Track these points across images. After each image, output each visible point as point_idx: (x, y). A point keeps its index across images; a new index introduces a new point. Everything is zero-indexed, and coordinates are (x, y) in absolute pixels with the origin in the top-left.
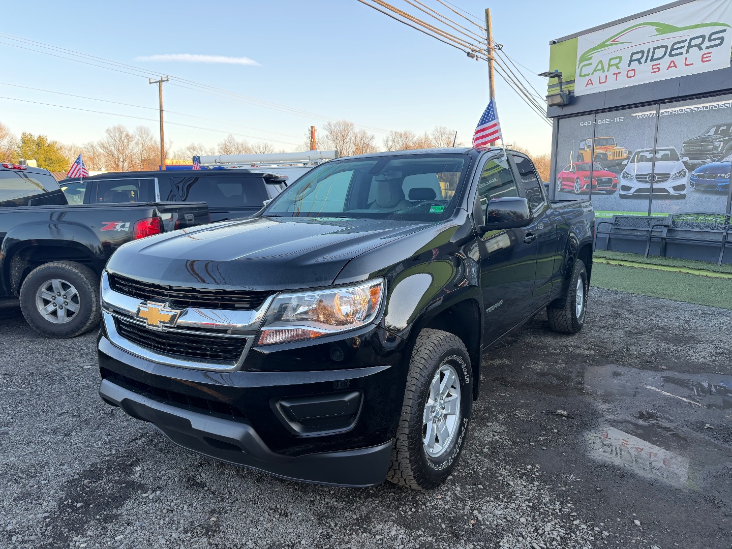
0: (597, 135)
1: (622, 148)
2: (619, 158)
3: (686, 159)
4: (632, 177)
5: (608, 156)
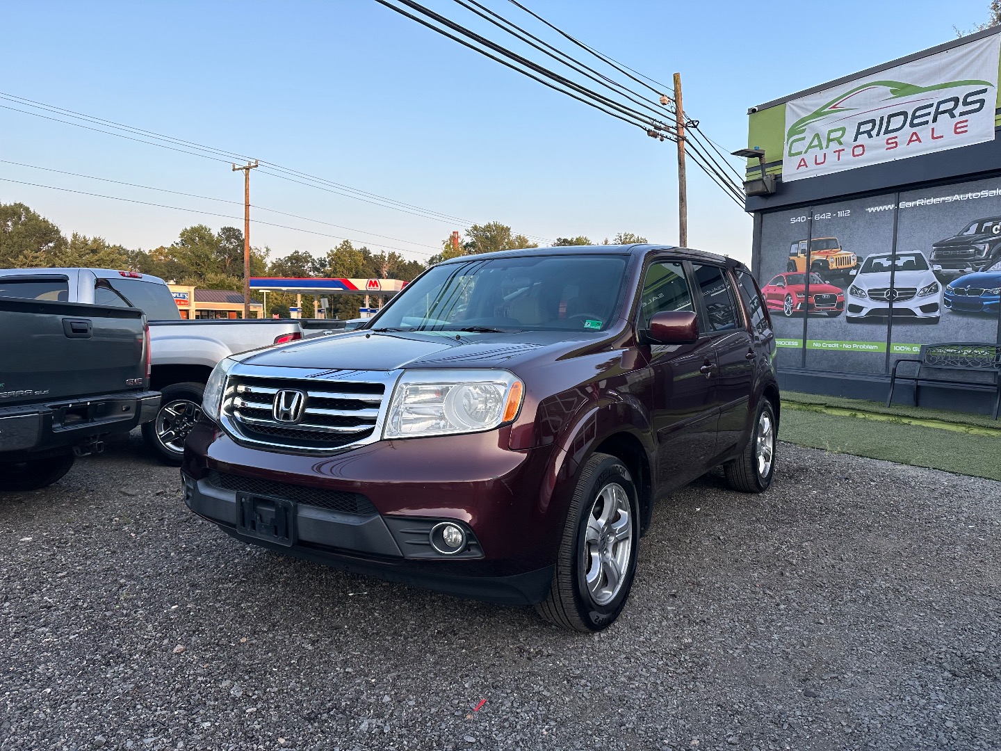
0: (815, 235)
1: (848, 252)
2: (842, 267)
3: (938, 267)
4: (864, 294)
5: (830, 264)
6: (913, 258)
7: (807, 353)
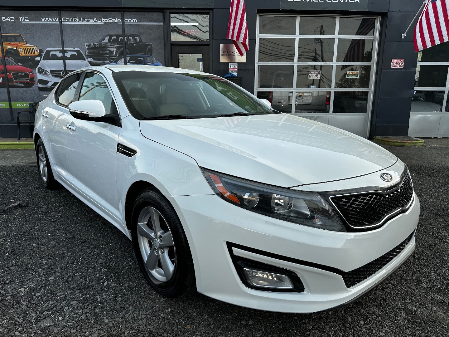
0: (4, 31)
1: (33, 46)
2: (31, 55)
3: (90, 59)
4: (48, 73)
5: (20, 52)
6: (75, 53)
7: (13, 111)
